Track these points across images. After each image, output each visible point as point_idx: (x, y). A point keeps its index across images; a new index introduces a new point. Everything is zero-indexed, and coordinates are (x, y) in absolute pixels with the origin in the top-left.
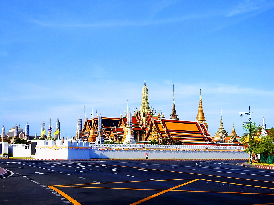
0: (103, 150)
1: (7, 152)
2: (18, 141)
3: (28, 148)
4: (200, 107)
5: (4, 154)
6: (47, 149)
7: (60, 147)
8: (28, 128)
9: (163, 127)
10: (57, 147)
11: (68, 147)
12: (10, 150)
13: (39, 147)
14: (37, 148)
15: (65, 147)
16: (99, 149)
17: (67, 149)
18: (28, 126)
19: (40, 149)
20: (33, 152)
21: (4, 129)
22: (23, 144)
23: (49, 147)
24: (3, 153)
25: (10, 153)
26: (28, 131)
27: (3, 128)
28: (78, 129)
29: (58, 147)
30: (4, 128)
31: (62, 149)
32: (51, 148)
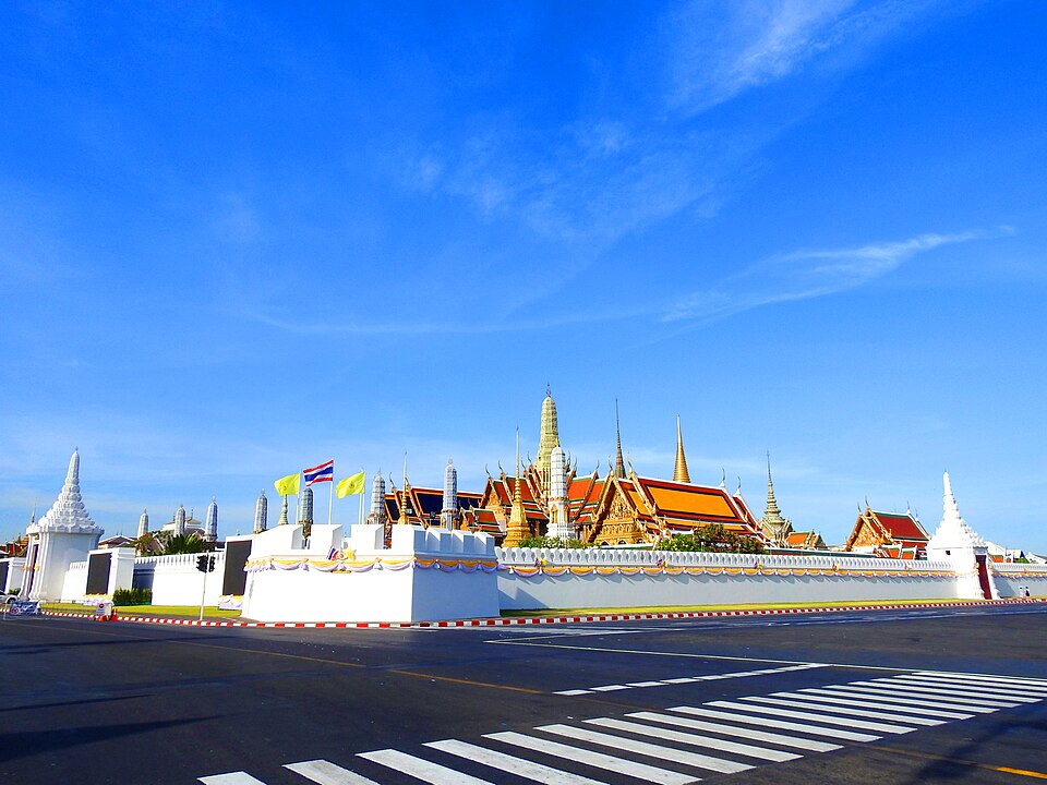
0: (528, 574)
1: (128, 586)
2: (178, 545)
3: (212, 568)
4: (680, 461)
5: (116, 592)
6: (307, 568)
7: (372, 559)
8: (215, 515)
9: (647, 500)
10: (358, 559)
11: (411, 560)
12: (143, 578)
13: (267, 559)
14: (256, 566)
15: (399, 559)
16: (512, 572)
17: (410, 571)
18: (216, 507)
19: (272, 567)
20: (235, 583)
21: (147, 520)
22: (192, 555)
23: (316, 559)
24: (112, 590)
25: (141, 591)
26: (215, 524)
27: (143, 518)
28: (372, 511)
29: (363, 560)
30: (147, 517)
31: (381, 569)
32: (325, 565)
